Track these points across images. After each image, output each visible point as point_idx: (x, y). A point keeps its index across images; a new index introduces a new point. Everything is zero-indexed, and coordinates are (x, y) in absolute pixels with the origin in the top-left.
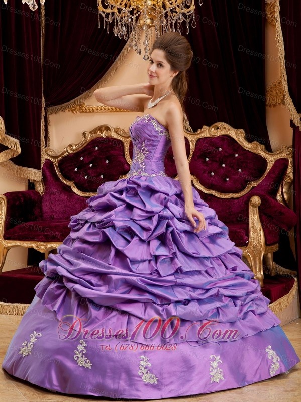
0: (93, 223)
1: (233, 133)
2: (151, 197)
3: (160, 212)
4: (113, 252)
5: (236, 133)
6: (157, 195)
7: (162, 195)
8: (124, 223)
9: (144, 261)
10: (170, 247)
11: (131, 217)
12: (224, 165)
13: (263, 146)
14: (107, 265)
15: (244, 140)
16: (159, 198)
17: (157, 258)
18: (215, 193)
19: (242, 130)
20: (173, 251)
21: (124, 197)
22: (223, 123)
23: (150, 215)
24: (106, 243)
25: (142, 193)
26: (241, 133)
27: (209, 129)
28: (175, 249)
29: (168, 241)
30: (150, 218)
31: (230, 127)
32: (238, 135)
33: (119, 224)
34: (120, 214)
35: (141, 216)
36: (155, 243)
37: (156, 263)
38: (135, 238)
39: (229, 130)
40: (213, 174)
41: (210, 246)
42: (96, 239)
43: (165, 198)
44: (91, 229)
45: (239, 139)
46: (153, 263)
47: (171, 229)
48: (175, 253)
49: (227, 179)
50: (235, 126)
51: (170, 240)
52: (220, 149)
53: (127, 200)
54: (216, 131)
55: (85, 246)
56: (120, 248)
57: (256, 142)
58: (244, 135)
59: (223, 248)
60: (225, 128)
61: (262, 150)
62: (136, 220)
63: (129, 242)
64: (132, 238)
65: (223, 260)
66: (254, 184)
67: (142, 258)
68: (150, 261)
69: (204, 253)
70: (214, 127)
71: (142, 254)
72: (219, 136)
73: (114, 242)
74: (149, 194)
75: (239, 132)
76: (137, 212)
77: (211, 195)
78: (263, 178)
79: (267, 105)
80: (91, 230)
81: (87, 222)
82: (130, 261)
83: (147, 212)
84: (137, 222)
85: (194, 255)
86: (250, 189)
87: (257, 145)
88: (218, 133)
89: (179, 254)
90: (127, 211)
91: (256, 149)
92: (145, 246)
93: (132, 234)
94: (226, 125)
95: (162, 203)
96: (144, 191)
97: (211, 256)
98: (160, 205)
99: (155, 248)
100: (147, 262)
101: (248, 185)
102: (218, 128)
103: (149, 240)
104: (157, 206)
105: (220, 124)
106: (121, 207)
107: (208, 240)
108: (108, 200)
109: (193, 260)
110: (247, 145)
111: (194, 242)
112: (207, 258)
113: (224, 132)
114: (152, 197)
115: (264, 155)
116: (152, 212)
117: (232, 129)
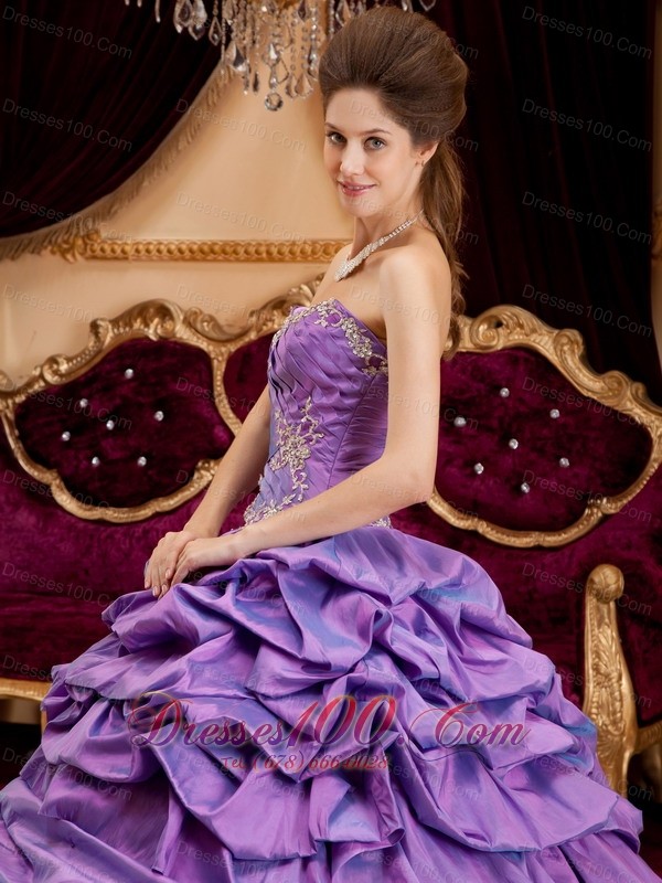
0: (117, 705)
1: (545, 341)
2: (324, 603)
3: (352, 670)
4: (174, 821)
5: (556, 342)
6: (350, 599)
7: (366, 598)
8: (221, 708)
9: (285, 861)
10: (383, 809)
11: (249, 685)
12: (514, 444)
13: (640, 388)
14: (149, 873)
15: (581, 366)
16: (355, 610)
17: (332, 850)
18: (484, 528)
19: (576, 332)
20: (394, 827)
21: (226, 602)
22: (518, 310)
23: (316, 680)
24: (153, 785)
25: (292, 587)
26: (571, 342)
27: (472, 325)
28: (402, 818)
29: (375, 783)
30: (316, 689)
31: (536, 322)
32: (561, 350)
33: (202, 713)
34: (208, 674)
35: (283, 681)
36: (329, 791)
37: (329, 870)
38: (259, 769)
39: (534, 331)
40: (480, 469)
41: (528, 801)
42: (120, 768)
43: (378, 615)
44: (107, 726)
45: (563, 361)
46: (317, 868)
47: (387, 739)
48: (399, 835)
49: (525, 488)
50: (554, 319)
51: (382, 782)
52: (505, 392)
53: (238, 615)
54: (492, 332)
55: (82, 793)
56: (200, 810)
57: (616, 373)
58: (579, 350)
59: (577, 813)
60: (521, 326)
61: (636, 398)
62: (267, 697)
63: (234, 782)
64: (248, 767)
65: (577, 863)
66: (608, 506)
67: (278, 851)
68: (306, 861)
69: (507, 835)
70: (488, 320)
71: (279, 834)
72: (503, 349)
73: (181, 784)
74: (321, 594)
75: (565, 340)
76: (271, 663)
77: (474, 534)
78: (637, 490)
79: (655, 257)
80: (107, 734)
81: (95, 697)
82: (234, 859)
83: (308, 665)
84: (271, 704)
85: (471, 841)
86: (594, 520)
87: (620, 383)
88: (501, 341)
89: (414, 835)
90: (238, 661)
91: (618, 394)
92: (292, 799)
93: (250, 753)
94: (525, 316)
95: (363, 633)
96: (301, 583)
97: (532, 845)
98: (355, 639)
99: (326, 813)
100: (297, 865)
101: (590, 507)
102: (499, 325)
103: (307, 775)
104: (343, 643)
105: (506, 312)
106: (214, 643)
107: (522, 779)
108: (169, 614)
109: (467, 861)
110: (588, 383)
111: (471, 791)
112: (519, 853)
113: (517, 338)
114: (330, 606)
115: (639, 414)
116: (325, 667)
117: (544, 329)
